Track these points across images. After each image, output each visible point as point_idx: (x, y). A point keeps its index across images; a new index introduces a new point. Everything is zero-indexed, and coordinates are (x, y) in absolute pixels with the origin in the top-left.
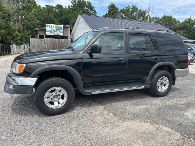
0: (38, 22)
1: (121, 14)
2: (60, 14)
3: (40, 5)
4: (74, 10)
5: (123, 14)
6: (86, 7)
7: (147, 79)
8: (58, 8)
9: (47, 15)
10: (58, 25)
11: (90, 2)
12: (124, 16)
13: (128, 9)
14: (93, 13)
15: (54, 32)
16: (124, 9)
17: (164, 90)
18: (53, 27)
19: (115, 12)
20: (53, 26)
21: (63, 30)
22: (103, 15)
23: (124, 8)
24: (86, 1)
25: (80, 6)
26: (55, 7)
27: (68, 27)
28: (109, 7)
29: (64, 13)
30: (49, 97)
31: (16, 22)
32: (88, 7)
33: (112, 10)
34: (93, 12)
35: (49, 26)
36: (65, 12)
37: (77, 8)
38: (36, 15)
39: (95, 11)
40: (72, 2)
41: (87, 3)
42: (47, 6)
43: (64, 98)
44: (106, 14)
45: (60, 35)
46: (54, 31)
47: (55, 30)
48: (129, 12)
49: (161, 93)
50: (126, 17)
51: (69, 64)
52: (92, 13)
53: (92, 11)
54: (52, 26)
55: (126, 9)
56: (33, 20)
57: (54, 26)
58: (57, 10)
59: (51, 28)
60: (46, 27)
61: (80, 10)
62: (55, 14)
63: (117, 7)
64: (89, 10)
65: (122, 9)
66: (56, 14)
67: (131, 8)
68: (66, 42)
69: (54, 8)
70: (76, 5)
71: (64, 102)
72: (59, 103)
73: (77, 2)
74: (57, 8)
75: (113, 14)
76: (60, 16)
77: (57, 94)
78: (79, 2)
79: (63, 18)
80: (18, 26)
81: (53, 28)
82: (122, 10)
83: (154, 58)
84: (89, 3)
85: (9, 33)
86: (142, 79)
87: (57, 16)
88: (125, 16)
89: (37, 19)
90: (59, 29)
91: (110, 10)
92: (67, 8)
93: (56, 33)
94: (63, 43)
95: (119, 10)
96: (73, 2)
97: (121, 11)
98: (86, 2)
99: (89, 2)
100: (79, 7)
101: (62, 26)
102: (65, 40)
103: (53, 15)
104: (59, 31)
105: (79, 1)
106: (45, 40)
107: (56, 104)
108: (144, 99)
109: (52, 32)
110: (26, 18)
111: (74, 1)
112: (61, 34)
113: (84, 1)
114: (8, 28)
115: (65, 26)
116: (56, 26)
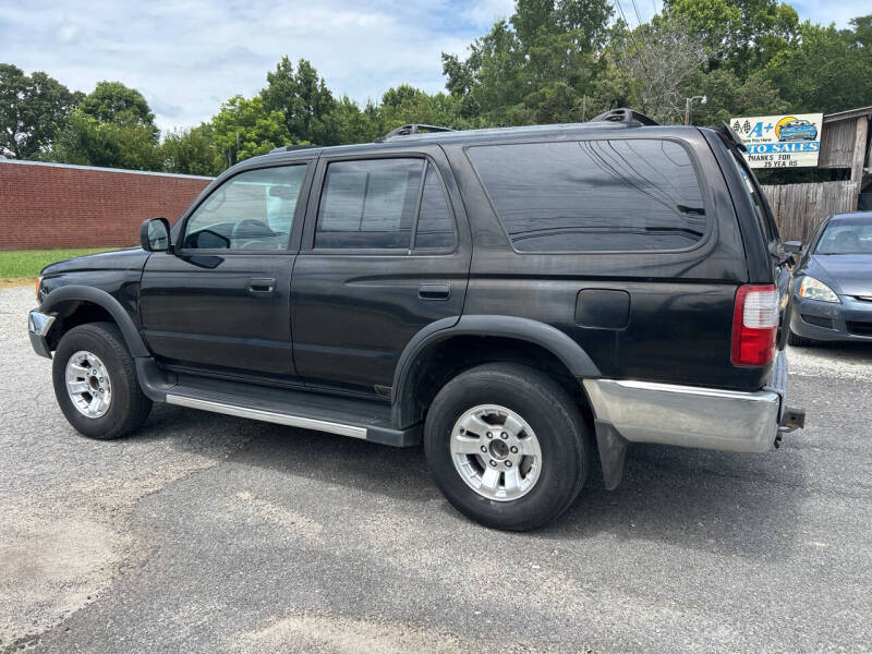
3: (834, 24)
9: (836, 68)
10: (796, 116)
15: (767, 151)
17: (509, 493)
18: (764, 131)
21: (818, 139)
27: (856, 119)
35: (747, 125)
42: (860, 21)
45: (799, 165)
46: (770, 148)
47: (775, 140)
54: (759, 125)
57: (774, 125)
59: (755, 134)
68: (825, 197)
81: (765, 134)
90: (797, 137)
93: (776, 158)
94: (807, 206)
101: (816, 119)
102: (821, 190)
104: (798, 146)
109: (756, 151)
112: (808, 159)
115: (834, 117)
116: (783, 123)
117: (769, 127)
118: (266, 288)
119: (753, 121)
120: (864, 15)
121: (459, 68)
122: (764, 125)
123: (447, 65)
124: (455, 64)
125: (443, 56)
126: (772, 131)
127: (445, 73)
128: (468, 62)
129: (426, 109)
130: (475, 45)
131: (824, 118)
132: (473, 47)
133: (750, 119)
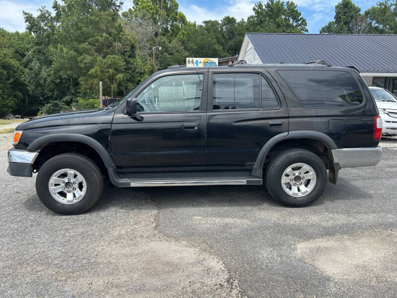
0: (186, 54)
1: (368, 19)
2: (229, 35)
3: (195, 22)
4: (257, 24)
5: (373, 19)
6: (284, 14)
7: (255, 167)
8: (227, 24)
9: (202, 40)
11: (292, 3)
12: (374, 24)
13: (386, 7)
14: (300, 25)
16: (373, 9)
17: (303, 193)
18: (199, 64)
19: (352, 17)
20: (199, 61)
22: (323, 27)
23: (376, 6)
24: (283, 3)
25: (270, 13)
26: (220, 22)
27: (228, 61)
28: (337, 7)
29: (236, 33)
30: (59, 185)
31: (149, 58)
32: (289, 13)
33: (346, 13)
34: (299, 23)
35: (193, 61)
36: (240, 30)
37: (263, 19)
38: (183, 43)
39: (304, 21)
40: (254, 9)
41: (286, 7)
42: (206, 22)
43: (83, 189)
44: (330, 24)
48: (387, 14)
49: (295, 198)
50: (381, 26)
51: (86, 133)
52: (296, 26)
53: (296, 22)
54: (197, 61)
55: (380, 9)
56: (178, 51)
57: (202, 61)
58: (224, 27)
59: (195, 65)
60: (187, 63)
61: (270, 23)
62: (220, 35)
63: (356, 6)
64: (291, 20)
65: (370, 8)
66: (223, 35)
67: (393, 3)
69: (219, 24)
70: (262, 13)
71: (81, 196)
72: (74, 196)
73: (264, 7)
74: (225, 25)
75: (346, 23)
76: (230, 39)
77: (72, 181)
78: (268, 6)
79: (235, 42)
80: (150, 65)
82: (369, 10)
83: (271, 122)
84: (291, 5)
85: (132, 78)
86: (245, 166)
87: (223, 40)
88: (376, 25)
89: (185, 49)
91: (338, 13)
92: (245, 22)
95: (362, 13)
96: (257, 8)
97: (367, 13)
98: (285, 4)
99: (290, 3)
100: (269, 16)
101: (216, 60)
103: (215, 40)
105: (268, 4)
106: (185, 89)
107: (70, 196)
108: (250, 208)
110: (166, 50)
111: (259, 6)
113: (279, 1)
114: (130, 69)
115: (222, 60)
116: (205, 61)
117: (200, 62)
118: (194, 128)
119: (195, 59)
120: (207, 20)
121: (34, 20)
122: (199, 62)
123: (27, 18)
124: (31, 18)
125: (24, 13)
126: (201, 64)
127: (26, 22)
128: (38, 17)
129: (10, 39)
130: (42, 9)
131: (219, 60)
132: (40, 10)
133: (193, 59)
